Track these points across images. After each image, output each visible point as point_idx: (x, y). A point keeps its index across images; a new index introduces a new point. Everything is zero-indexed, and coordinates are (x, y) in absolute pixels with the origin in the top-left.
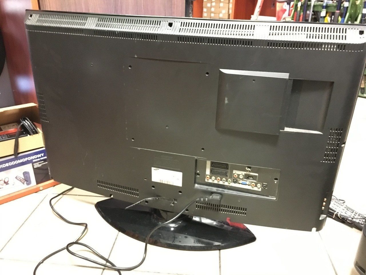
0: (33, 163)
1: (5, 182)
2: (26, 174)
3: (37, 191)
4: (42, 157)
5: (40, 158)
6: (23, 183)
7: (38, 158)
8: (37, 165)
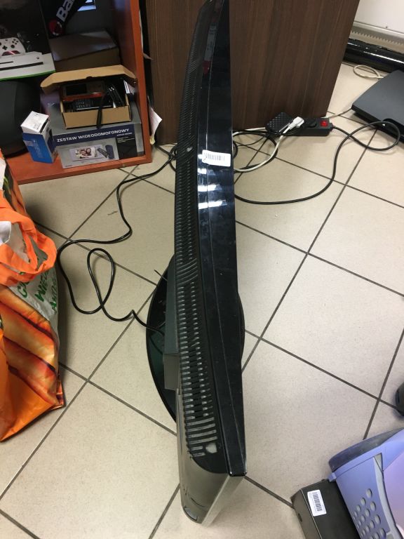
0: (117, 138)
1: (87, 153)
2: (109, 147)
3: (119, 167)
4: (126, 132)
5: (124, 133)
6: (106, 157)
7: (122, 133)
8: (121, 140)
